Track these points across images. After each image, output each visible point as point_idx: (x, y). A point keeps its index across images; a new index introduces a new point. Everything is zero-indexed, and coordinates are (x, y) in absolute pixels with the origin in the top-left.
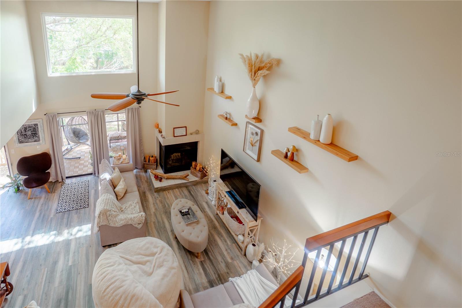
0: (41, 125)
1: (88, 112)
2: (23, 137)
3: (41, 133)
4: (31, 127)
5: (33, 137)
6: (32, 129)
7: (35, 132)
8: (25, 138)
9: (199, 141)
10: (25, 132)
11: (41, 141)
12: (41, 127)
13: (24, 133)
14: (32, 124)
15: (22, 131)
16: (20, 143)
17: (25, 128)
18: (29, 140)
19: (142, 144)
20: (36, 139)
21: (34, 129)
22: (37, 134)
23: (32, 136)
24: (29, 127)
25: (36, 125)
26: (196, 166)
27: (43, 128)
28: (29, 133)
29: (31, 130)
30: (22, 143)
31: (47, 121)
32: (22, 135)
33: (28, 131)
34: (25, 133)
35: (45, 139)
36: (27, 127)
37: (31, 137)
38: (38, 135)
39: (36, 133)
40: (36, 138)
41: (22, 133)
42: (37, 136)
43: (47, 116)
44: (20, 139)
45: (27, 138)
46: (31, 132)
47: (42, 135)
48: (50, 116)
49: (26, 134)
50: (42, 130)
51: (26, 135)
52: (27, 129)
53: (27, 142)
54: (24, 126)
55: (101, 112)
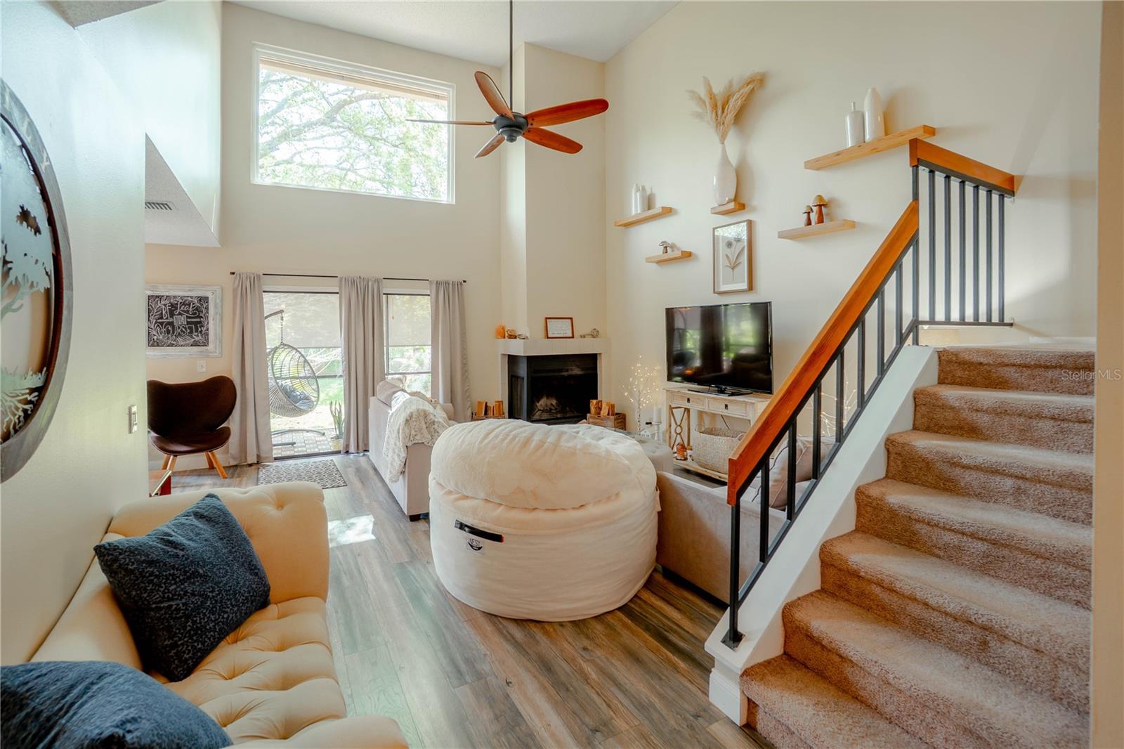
0: (218, 301)
1: (344, 279)
2: (163, 330)
3: (212, 325)
4: (189, 305)
5: (191, 332)
6: (191, 309)
7: (198, 320)
8: (168, 333)
9: (600, 354)
10: (172, 315)
11: (211, 347)
12: (216, 307)
13: (167, 318)
14: (191, 297)
15: (164, 312)
16: (153, 346)
17: (172, 305)
18: (180, 339)
19: (467, 374)
20: (197, 339)
21: (197, 309)
22: (203, 327)
23: (188, 331)
24: (184, 304)
25: (202, 300)
26: (600, 409)
27: (220, 311)
28: (181, 320)
29: (187, 312)
30: (158, 346)
31: (235, 290)
32: (162, 323)
33: (180, 314)
34: (171, 320)
35: (221, 342)
36: (177, 304)
37: (184, 332)
38: (204, 329)
39: (200, 322)
40: (198, 336)
41: (162, 318)
42: (201, 332)
43: (236, 278)
44: (154, 335)
45: (173, 333)
46: (188, 317)
47: (215, 330)
48: (244, 279)
49: (173, 322)
50: (218, 316)
51: (171, 324)
52: (177, 309)
53: (172, 345)
54: (170, 299)
55: (375, 281)
